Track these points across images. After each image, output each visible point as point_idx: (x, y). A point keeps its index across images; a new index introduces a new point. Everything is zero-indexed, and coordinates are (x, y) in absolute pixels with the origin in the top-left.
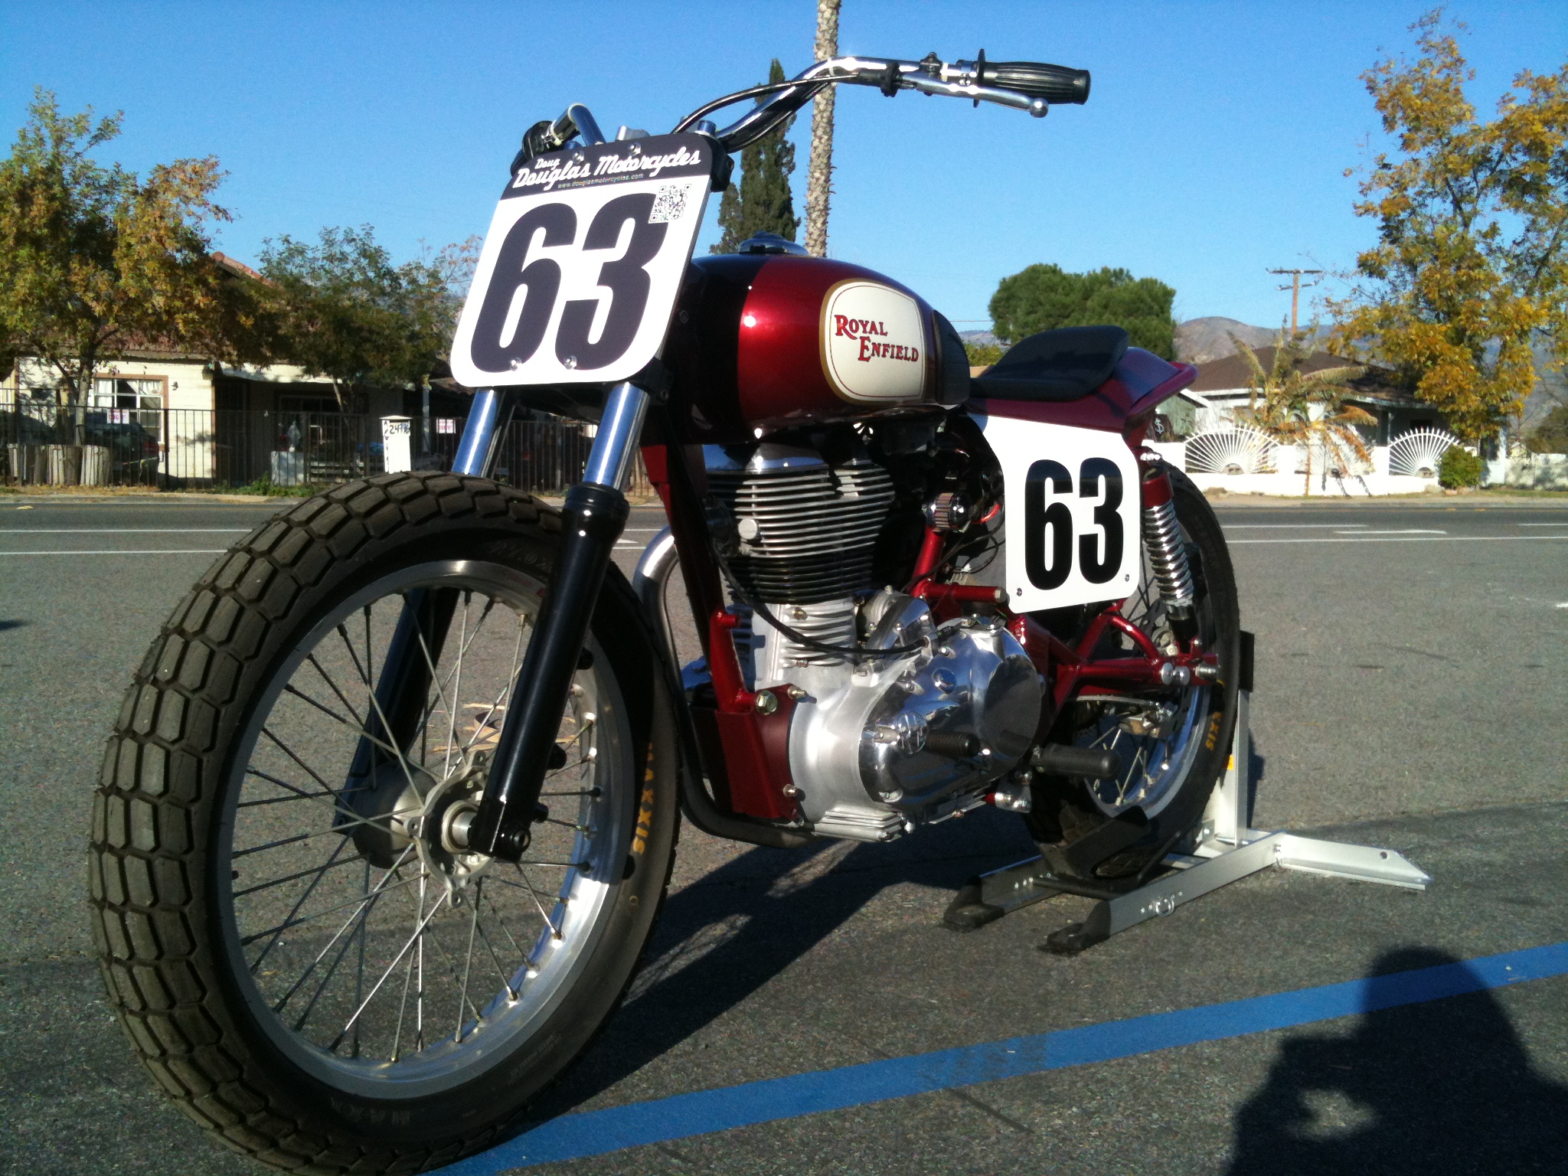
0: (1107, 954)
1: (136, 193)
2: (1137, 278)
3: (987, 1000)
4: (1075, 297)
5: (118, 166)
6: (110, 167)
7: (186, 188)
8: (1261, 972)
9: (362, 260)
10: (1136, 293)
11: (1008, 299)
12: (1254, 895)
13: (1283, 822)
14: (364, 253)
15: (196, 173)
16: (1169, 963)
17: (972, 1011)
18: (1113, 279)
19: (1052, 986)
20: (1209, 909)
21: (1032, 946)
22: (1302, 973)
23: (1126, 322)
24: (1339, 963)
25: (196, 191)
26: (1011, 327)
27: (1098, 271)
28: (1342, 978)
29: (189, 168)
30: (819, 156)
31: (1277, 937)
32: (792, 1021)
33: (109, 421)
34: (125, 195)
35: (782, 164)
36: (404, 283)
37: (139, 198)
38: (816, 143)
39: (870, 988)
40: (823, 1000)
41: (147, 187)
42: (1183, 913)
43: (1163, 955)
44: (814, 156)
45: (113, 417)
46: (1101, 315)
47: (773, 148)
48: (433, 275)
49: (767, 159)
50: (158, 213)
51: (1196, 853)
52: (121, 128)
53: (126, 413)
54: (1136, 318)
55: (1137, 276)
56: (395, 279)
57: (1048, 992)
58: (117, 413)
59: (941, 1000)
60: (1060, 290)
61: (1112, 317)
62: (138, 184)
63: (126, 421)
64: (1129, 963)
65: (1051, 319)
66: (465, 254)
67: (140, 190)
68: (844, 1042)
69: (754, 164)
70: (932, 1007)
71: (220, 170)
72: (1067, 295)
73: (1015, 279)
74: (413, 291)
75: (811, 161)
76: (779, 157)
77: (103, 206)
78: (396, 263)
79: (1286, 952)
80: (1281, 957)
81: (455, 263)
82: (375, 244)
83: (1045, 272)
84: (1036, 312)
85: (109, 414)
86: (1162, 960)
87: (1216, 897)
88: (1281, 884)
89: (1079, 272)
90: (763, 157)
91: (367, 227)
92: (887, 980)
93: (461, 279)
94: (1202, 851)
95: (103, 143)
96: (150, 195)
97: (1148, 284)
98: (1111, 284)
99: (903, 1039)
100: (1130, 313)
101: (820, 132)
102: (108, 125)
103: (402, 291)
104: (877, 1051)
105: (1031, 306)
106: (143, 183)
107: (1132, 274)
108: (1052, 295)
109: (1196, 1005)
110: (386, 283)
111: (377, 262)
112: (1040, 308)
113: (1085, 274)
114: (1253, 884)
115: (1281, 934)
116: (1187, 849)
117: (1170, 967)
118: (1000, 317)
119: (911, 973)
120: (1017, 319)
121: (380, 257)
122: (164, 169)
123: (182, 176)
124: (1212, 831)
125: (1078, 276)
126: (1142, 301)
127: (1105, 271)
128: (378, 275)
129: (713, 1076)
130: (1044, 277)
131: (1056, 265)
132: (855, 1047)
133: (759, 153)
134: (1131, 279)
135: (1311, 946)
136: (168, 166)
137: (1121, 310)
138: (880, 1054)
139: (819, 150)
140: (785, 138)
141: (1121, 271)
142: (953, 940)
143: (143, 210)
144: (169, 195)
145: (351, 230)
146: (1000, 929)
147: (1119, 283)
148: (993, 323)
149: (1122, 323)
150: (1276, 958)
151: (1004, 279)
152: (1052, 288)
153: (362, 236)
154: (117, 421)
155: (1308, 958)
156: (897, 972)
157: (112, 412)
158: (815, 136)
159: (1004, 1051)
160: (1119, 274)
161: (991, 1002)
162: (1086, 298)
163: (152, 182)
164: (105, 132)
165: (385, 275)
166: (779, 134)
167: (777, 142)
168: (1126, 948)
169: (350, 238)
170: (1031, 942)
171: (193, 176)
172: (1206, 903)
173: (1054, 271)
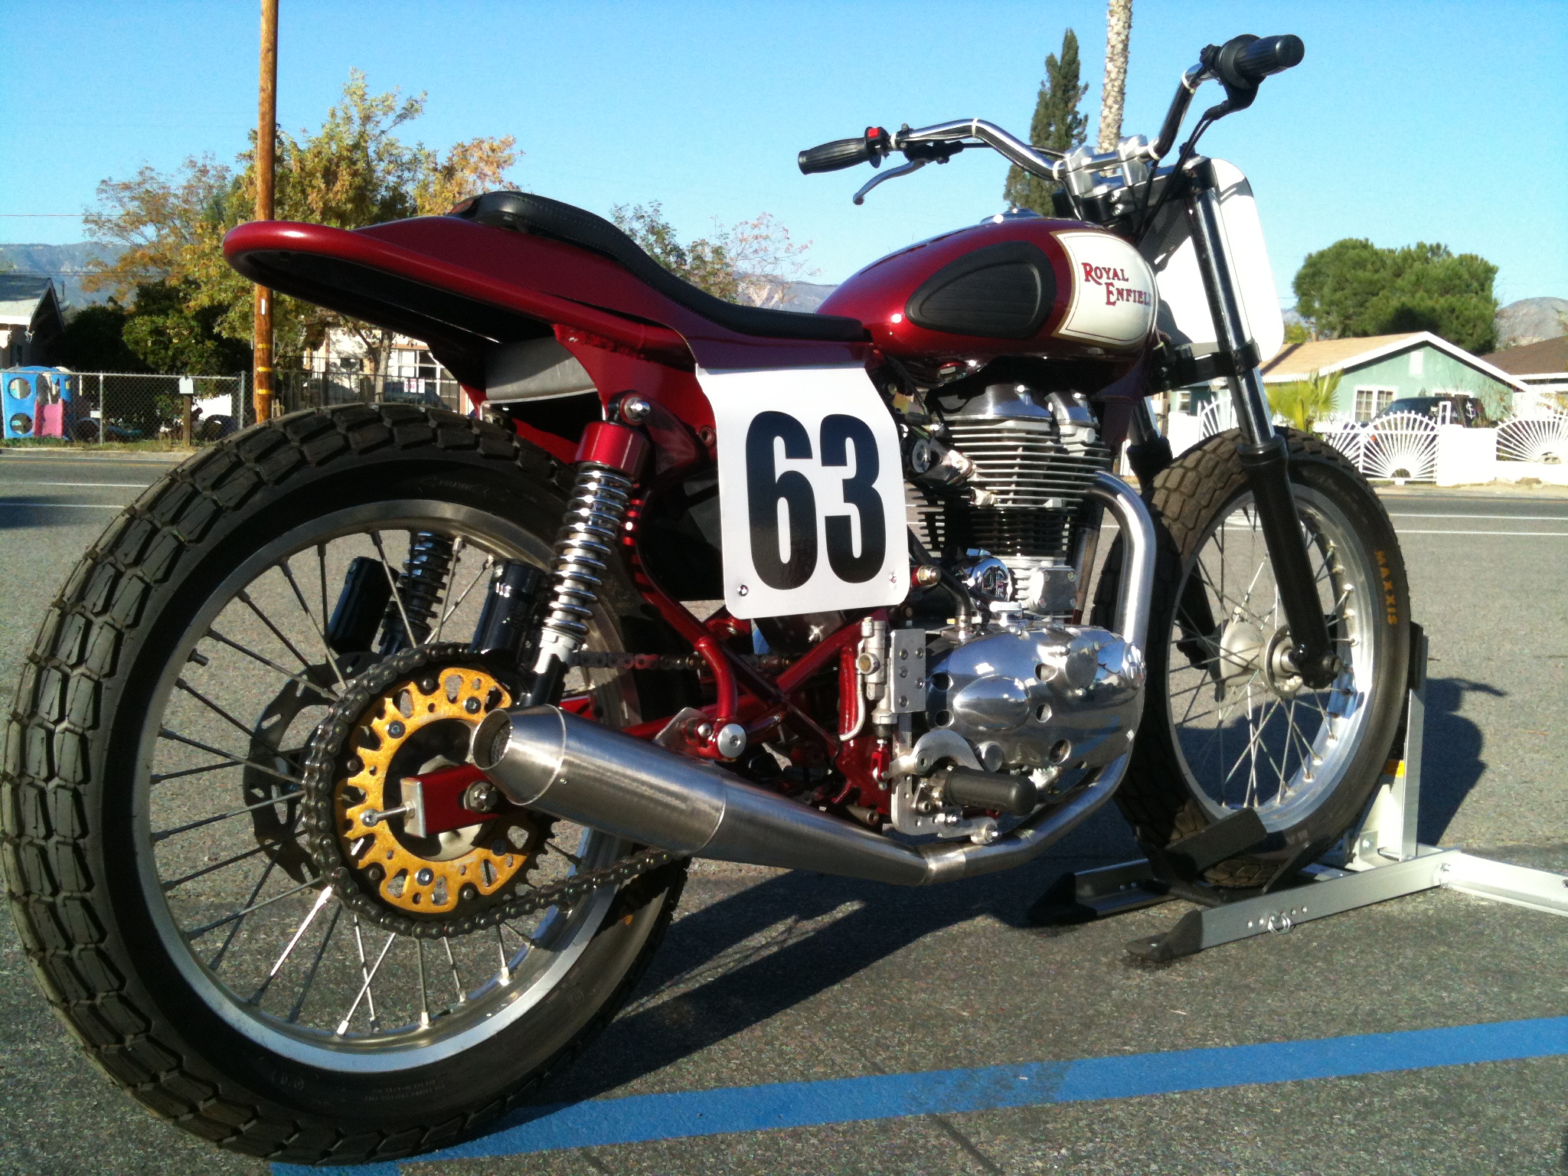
0: (1187, 975)
1: (435, 170)
2: (1456, 254)
3: (1024, 1017)
4: (1384, 274)
5: (421, 145)
6: (414, 146)
7: (482, 165)
8: (1357, 1009)
9: (650, 236)
10: (1453, 269)
11: (1314, 275)
12: (1389, 919)
13: (1460, 840)
14: (652, 230)
15: (493, 151)
16: (1253, 990)
17: (1002, 1028)
18: (1429, 255)
19: (1106, 1007)
20: (1328, 932)
21: (1104, 960)
22: (1405, 1012)
23: (1442, 301)
24: (1453, 1004)
25: (492, 168)
26: (1317, 305)
27: (1413, 247)
28: (1450, 1022)
29: (486, 146)
30: (1108, 126)
31: (1393, 969)
32: (798, 1023)
33: (406, 390)
34: (426, 172)
35: (1073, 136)
36: (689, 259)
37: (438, 175)
38: (1106, 112)
39: (902, 993)
40: (844, 1003)
41: (446, 164)
42: (1297, 936)
43: (1250, 980)
44: (1103, 126)
45: (410, 386)
46: (1413, 294)
47: (1063, 119)
48: (717, 252)
49: (1057, 130)
50: (457, 189)
51: (1349, 866)
52: (424, 109)
53: (422, 382)
54: (1453, 295)
55: (1456, 252)
56: (681, 255)
57: (1099, 1013)
58: (413, 383)
59: (975, 1013)
60: (1369, 266)
61: (1425, 295)
62: (438, 161)
63: (422, 390)
64: (1206, 987)
65: (1359, 297)
66: (756, 232)
67: (439, 167)
68: (843, 1051)
69: (1043, 136)
70: (962, 1020)
71: (516, 149)
72: (1377, 271)
73: (1322, 255)
74: (698, 268)
75: (1100, 131)
76: (1070, 128)
77: (405, 183)
78: (683, 241)
79: (1396, 988)
80: (1389, 994)
81: (745, 240)
82: (662, 221)
83: (1354, 248)
84: (1343, 289)
85: (406, 383)
86: (1247, 986)
87: (1342, 919)
88: (1427, 909)
89: (1392, 247)
90: (1052, 129)
91: (655, 204)
92: (924, 986)
93: (751, 256)
94: (1357, 864)
95: (407, 122)
96: (449, 172)
97: (1468, 261)
98: (1427, 260)
99: (910, 1054)
100: (1446, 291)
101: (1110, 102)
102: (412, 105)
103: (687, 267)
104: (874, 1064)
105: (1338, 283)
106: (442, 160)
107: (1450, 249)
108: (1360, 273)
109: (1263, 1040)
110: (672, 259)
111: (664, 239)
112: (1347, 284)
113: (1399, 249)
114: (1394, 908)
115: (1400, 967)
116: (1340, 863)
117: (1253, 995)
118: (1304, 294)
119: (954, 981)
120: (1322, 297)
121: (667, 233)
122: (463, 147)
123: (480, 153)
124: (1373, 844)
125: (1391, 251)
126: (1460, 278)
127: (1421, 246)
128: (664, 251)
129: (683, 1077)
130: (1352, 253)
131: (1367, 240)
132: (852, 1058)
133: (1050, 125)
134: (1449, 254)
135: (1429, 983)
136: (467, 144)
137: (1435, 288)
138: (876, 1067)
139: (1109, 120)
140: (1076, 109)
141: (1438, 246)
142: (1020, 947)
143: (443, 187)
144: (467, 172)
145: (640, 207)
146: (1077, 939)
147: (1435, 259)
148: (1297, 300)
149: (1437, 302)
150: (1382, 993)
151: (1310, 256)
152: (1360, 264)
153: (650, 213)
154: (414, 390)
155: (1420, 996)
156: (939, 978)
157: (409, 381)
158: (1106, 105)
159: (1016, 1076)
160: (1436, 249)
161: (1028, 1020)
162: (1398, 274)
163: (450, 159)
164: (408, 112)
165: (671, 251)
166: (1070, 105)
167: (1068, 113)
168: (1209, 970)
169: (639, 215)
170: (1105, 956)
171: (490, 153)
172: (1327, 925)
173: (1365, 246)
